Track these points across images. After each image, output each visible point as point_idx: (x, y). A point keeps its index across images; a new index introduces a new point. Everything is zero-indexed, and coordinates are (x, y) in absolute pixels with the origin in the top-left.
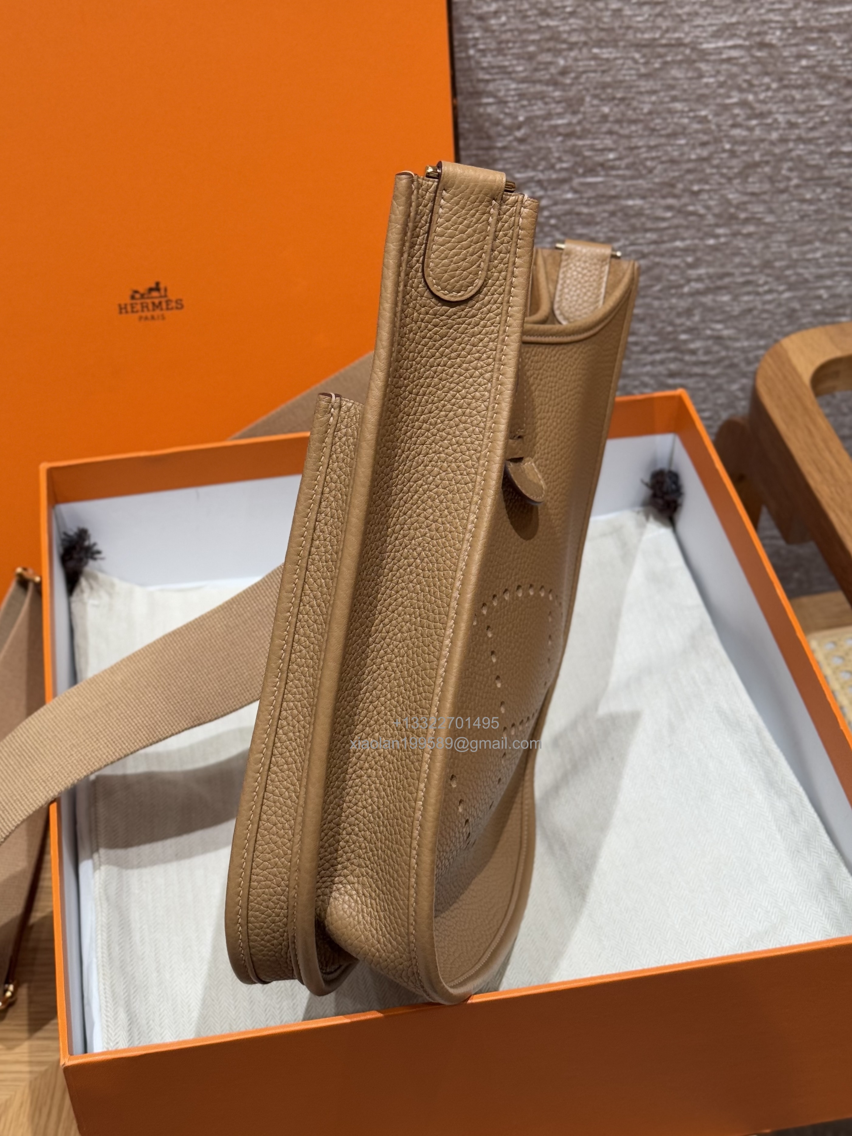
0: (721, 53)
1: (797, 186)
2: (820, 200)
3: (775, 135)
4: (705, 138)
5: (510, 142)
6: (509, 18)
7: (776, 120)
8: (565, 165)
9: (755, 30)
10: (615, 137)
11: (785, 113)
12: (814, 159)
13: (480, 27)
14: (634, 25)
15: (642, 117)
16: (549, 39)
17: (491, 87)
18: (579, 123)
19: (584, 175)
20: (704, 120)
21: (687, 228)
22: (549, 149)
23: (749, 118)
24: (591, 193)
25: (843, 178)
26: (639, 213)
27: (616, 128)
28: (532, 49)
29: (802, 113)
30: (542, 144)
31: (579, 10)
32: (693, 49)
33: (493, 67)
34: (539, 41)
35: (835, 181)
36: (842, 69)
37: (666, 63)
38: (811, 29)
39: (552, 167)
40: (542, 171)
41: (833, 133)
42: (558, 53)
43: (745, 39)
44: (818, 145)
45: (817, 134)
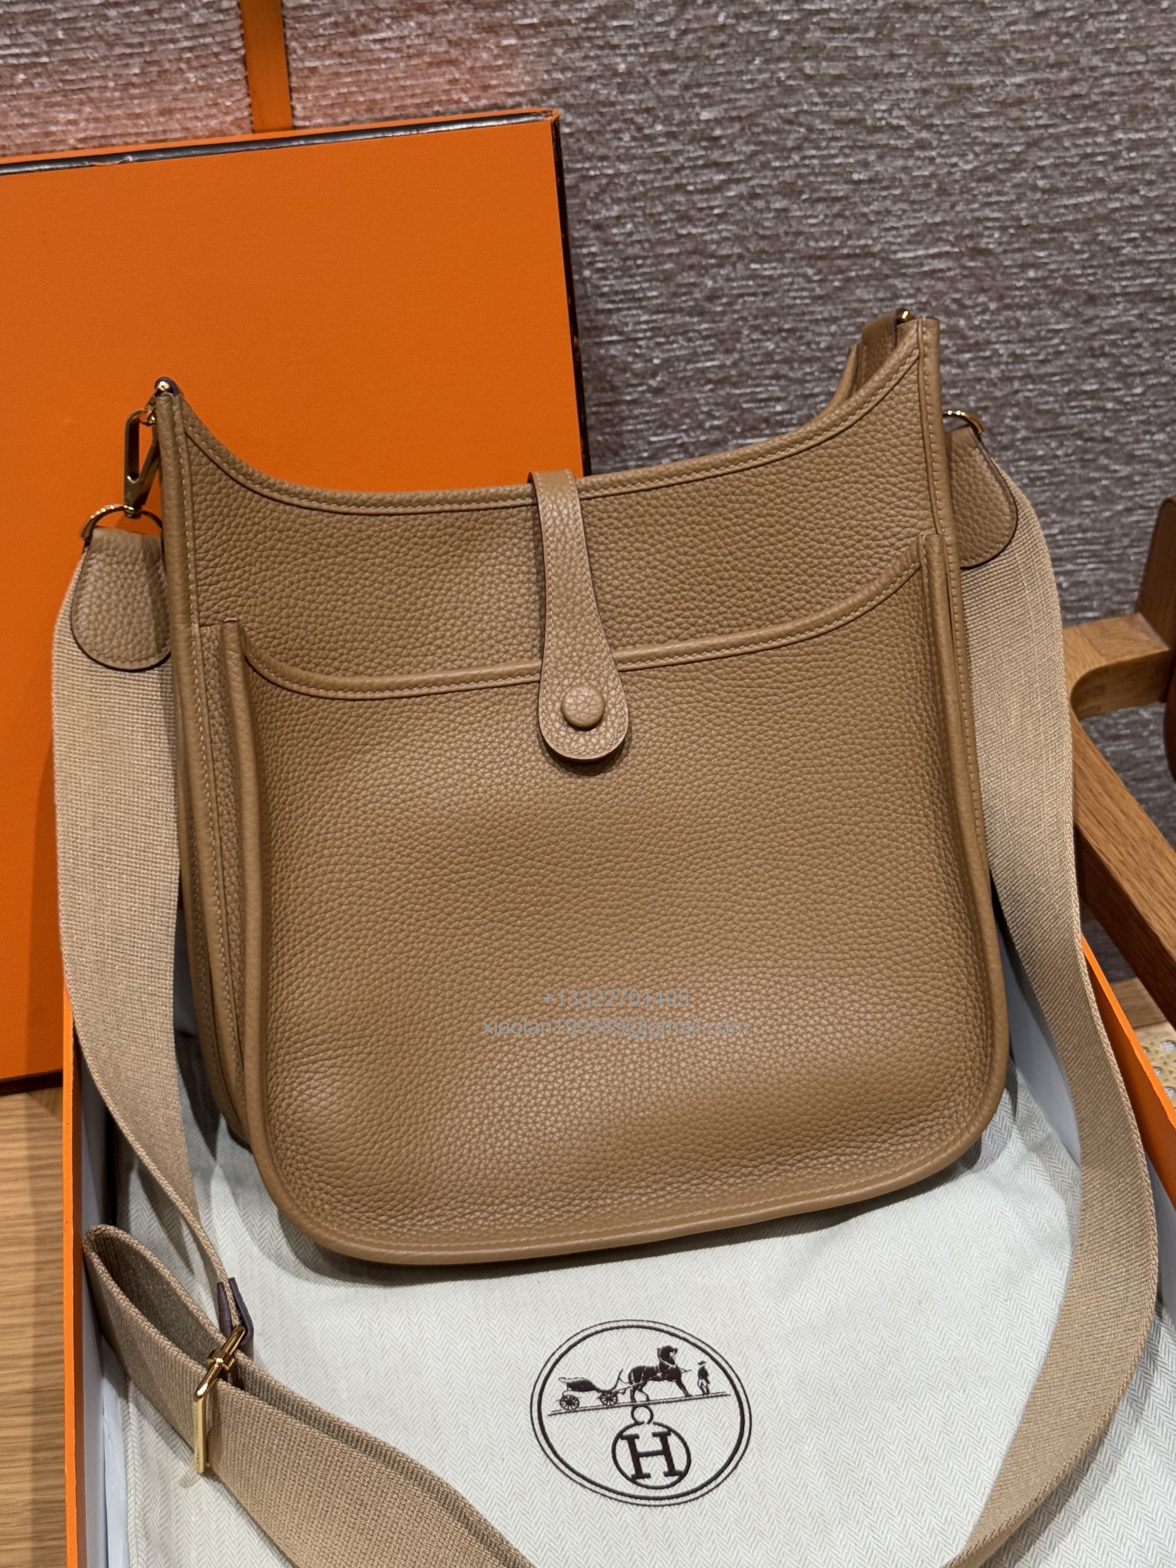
0: (922, 265)
1: (1025, 440)
2: (1056, 457)
3: (995, 373)
5: (643, 392)
6: (636, 225)
7: (995, 352)
8: (716, 423)
9: (966, 232)
10: (782, 382)
11: (1008, 342)
12: (1047, 403)
13: (597, 238)
14: (806, 229)
15: (819, 354)
16: (694, 252)
17: (614, 320)
18: (735, 364)
22: (696, 400)
23: (960, 351)
25: (1085, 427)
27: (785, 369)
28: (668, 266)
29: (1030, 342)
30: (686, 395)
31: (730, 211)
32: (884, 260)
33: (617, 293)
34: (678, 255)
35: (1075, 430)
36: (1081, 280)
37: (849, 280)
38: (1040, 229)
39: (700, 426)
40: (686, 431)
41: (1071, 366)
42: (704, 270)
43: (953, 245)
44: (1050, 383)
45: (1049, 369)
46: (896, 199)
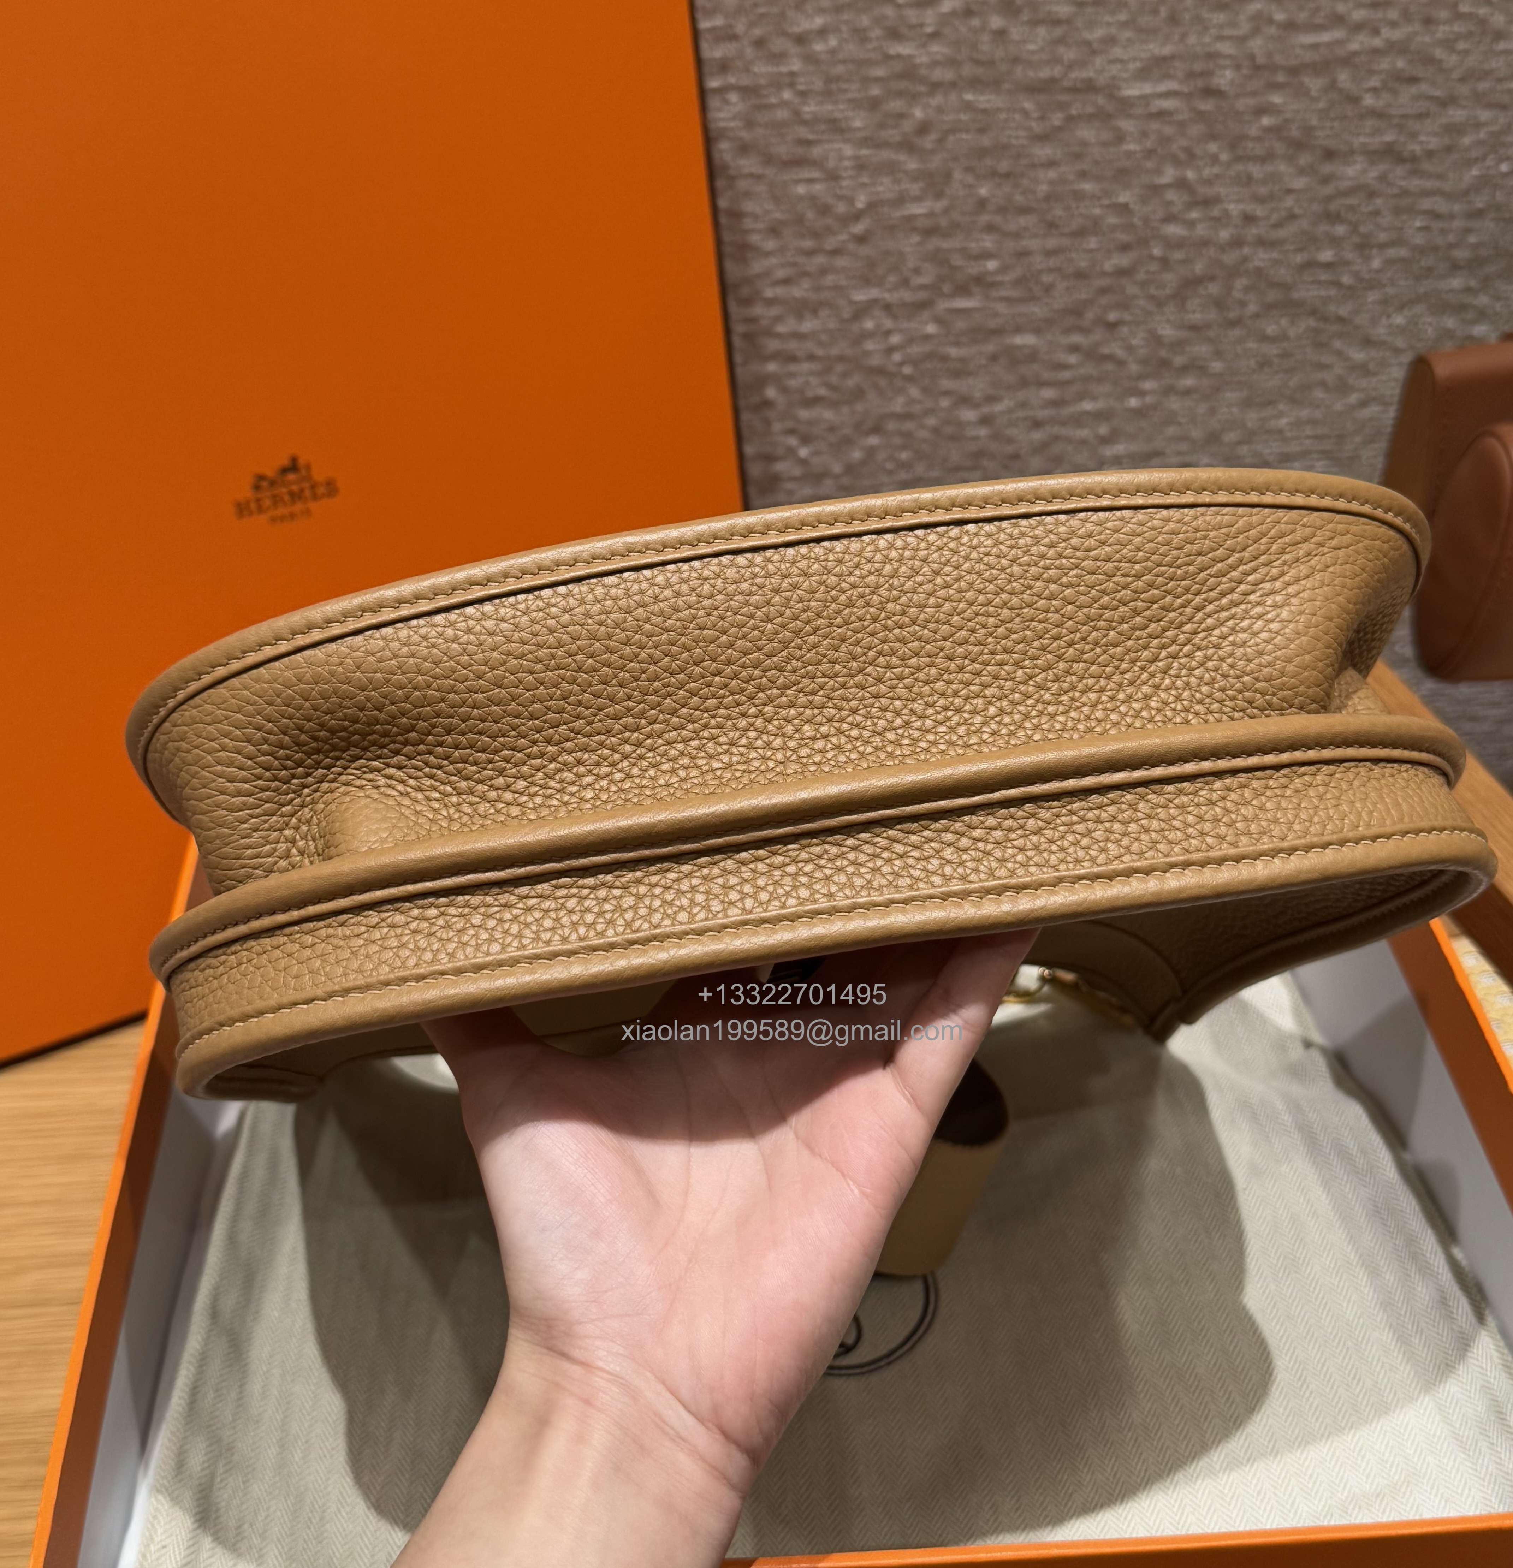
0: (1149, 104)
1: (1257, 316)
2: (1286, 338)
3: (1224, 235)
4: (1125, 238)
5: (845, 241)
6: (841, 41)
7: (1226, 212)
8: (924, 280)
9: (1197, 67)
10: (996, 236)
11: (1239, 201)
12: (1278, 274)
14: (1024, 56)
15: (1035, 204)
16: (900, 76)
17: (815, 152)
18: (946, 211)
19: (952, 295)
20: (1125, 209)
21: (1100, 380)
22: (901, 254)
23: (1189, 207)
24: (961, 324)
25: (1318, 304)
26: (1032, 356)
27: (998, 219)
28: (875, 91)
29: (1261, 200)
30: (891, 246)
32: (1111, 97)
34: (886, 79)
35: (1308, 307)
36: (1319, 133)
37: (1069, 118)
38: (1276, 69)
39: (905, 283)
40: (891, 289)
41: (1305, 232)
42: (913, 98)
43: (1183, 82)
44: (1284, 251)
45: (1281, 233)
46: (1125, 25)
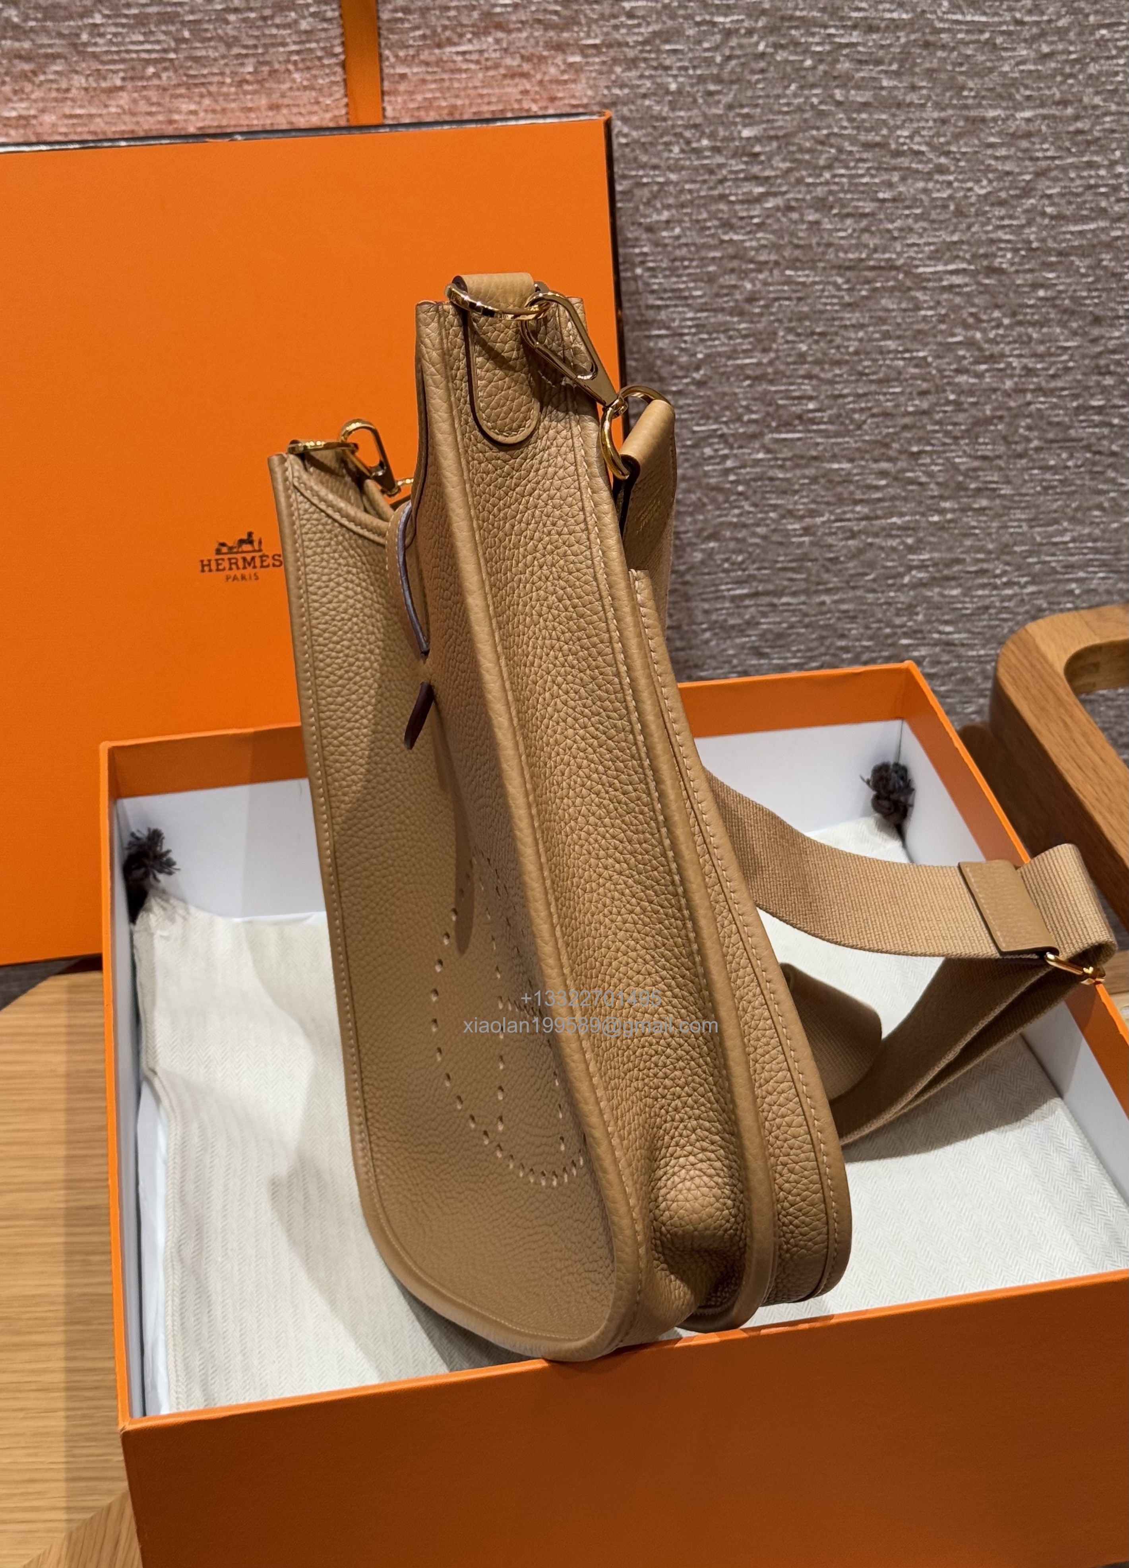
0: (941, 280)
1: (1038, 449)
2: (1067, 468)
3: (1009, 384)
4: (925, 386)
5: (687, 384)
6: (683, 229)
7: (1009, 364)
8: (754, 416)
9: (981, 251)
10: (814, 382)
11: (1020, 356)
12: (1057, 415)
13: (649, 240)
14: (836, 241)
15: (847, 357)
16: (734, 257)
17: (663, 315)
18: (771, 363)
19: (777, 430)
20: (922, 363)
21: (905, 499)
22: (735, 394)
23: (977, 362)
24: (786, 453)
25: (1093, 440)
26: (847, 480)
27: (816, 370)
28: (712, 268)
29: (1040, 357)
30: (726, 389)
31: (769, 221)
32: (907, 274)
33: (665, 291)
34: (721, 258)
35: (1084, 443)
36: (1088, 302)
37: (875, 290)
38: (1049, 252)
39: (739, 419)
40: (726, 423)
41: (1079, 381)
42: (744, 274)
43: (969, 263)
44: (1060, 397)
45: (1059, 384)
46: (917, 218)
